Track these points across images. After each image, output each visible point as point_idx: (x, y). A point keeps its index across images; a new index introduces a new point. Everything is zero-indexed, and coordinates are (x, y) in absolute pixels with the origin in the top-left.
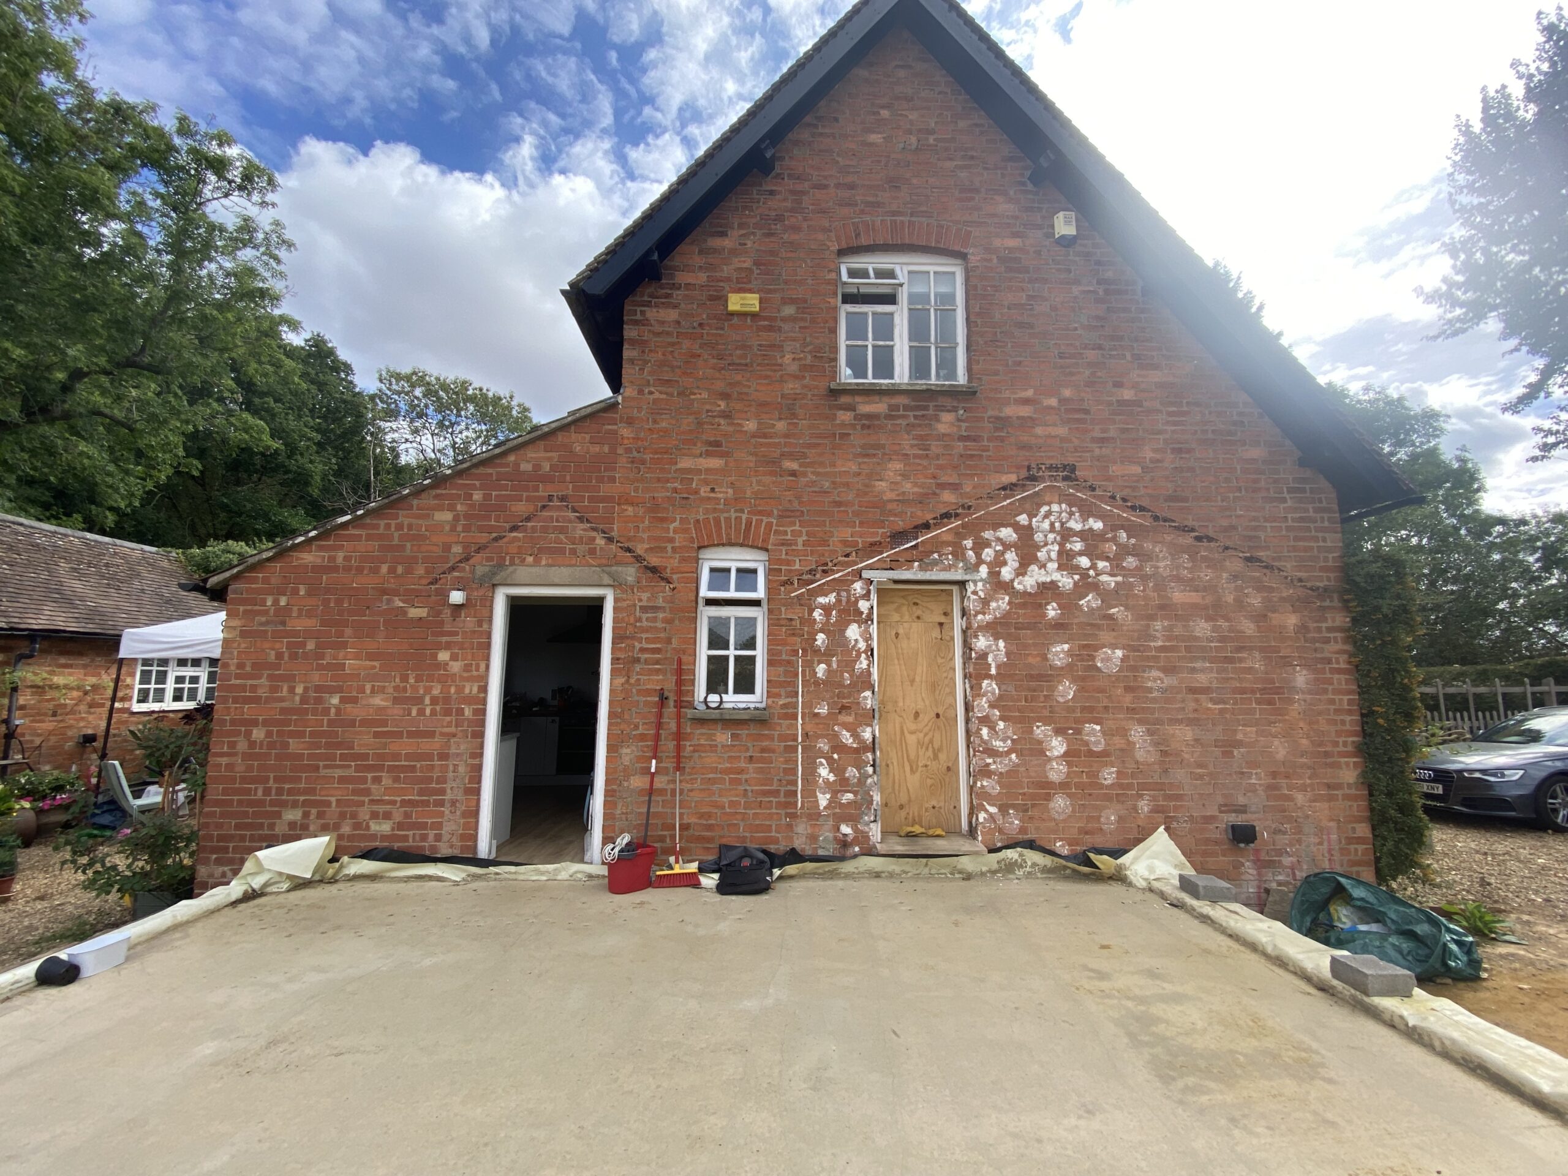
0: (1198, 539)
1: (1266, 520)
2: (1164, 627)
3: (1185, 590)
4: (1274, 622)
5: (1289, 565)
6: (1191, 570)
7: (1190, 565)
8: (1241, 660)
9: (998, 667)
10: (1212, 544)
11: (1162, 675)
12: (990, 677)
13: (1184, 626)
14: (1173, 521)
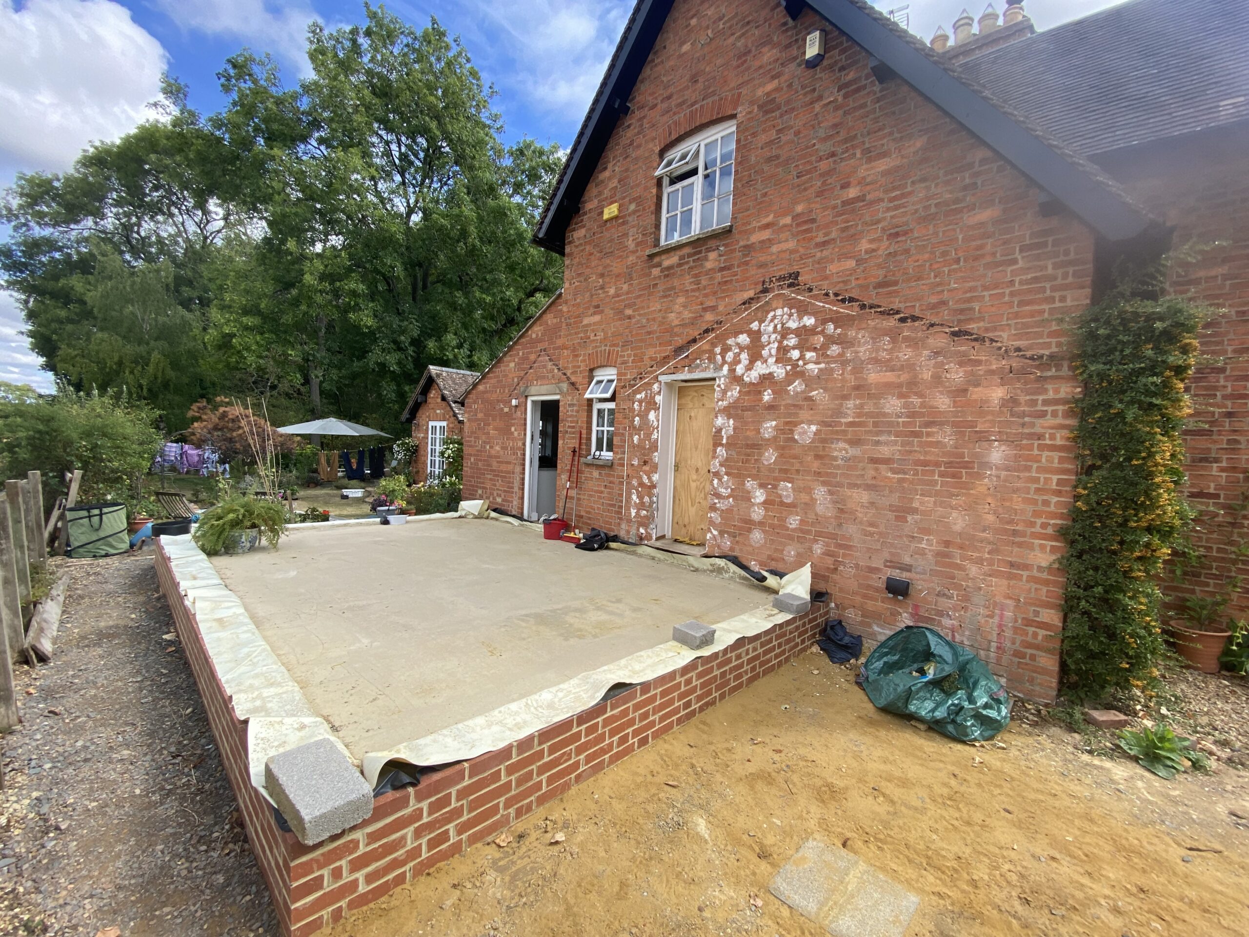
0: (903, 320)
1: (985, 288)
2: (855, 405)
3: (881, 371)
4: (974, 397)
5: (1005, 335)
6: (890, 351)
7: (890, 347)
8: (928, 434)
9: (728, 438)
10: (916, 324)
11: (847, 447)
12: (721, 445)
13: (875, 404)
14: (879, 306)
